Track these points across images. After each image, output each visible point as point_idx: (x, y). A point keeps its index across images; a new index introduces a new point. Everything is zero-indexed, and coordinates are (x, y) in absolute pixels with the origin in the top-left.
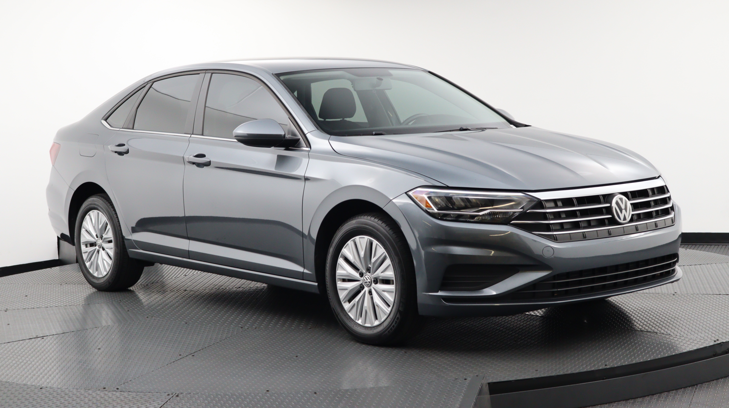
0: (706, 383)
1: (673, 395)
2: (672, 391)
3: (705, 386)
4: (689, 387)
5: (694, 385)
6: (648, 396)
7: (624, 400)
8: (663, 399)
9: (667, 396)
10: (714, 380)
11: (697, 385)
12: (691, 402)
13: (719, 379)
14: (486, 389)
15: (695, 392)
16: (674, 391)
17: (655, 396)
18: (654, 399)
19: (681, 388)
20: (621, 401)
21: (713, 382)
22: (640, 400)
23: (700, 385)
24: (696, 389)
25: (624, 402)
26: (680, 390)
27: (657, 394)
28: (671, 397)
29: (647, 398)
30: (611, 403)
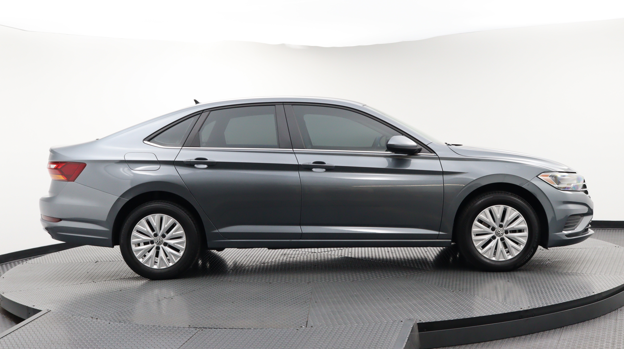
0: (570, 326)
1: (547, 334)
2: (546, 331)
3: (569, 328)
4: (558, 328)
5: (562, 327)
6: (529, 334)
7: (512, 337)
8: (540, 337)
9: (543, 335)
10: (575, 324)
11: (563, 327)
12: (559, 339)
13: (579, 323)
14: (416, 328)
15: (562, 332)
16: (548, 331)
17: (534, 334)
18: (534, 337)
19: (553, 329)
20: (511, 337)
21: (575, 325)
22: (524, 337)
23: (566, 327)
24: (563, 329)
25: (512, 339)
26: (552, 330)
27: (536, 333)
28: (545, 335)
29: (529, 336)
30: (504, 339)
